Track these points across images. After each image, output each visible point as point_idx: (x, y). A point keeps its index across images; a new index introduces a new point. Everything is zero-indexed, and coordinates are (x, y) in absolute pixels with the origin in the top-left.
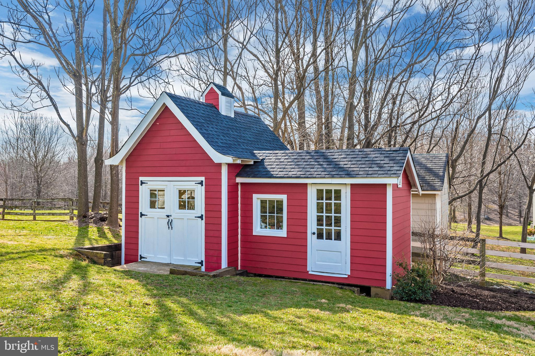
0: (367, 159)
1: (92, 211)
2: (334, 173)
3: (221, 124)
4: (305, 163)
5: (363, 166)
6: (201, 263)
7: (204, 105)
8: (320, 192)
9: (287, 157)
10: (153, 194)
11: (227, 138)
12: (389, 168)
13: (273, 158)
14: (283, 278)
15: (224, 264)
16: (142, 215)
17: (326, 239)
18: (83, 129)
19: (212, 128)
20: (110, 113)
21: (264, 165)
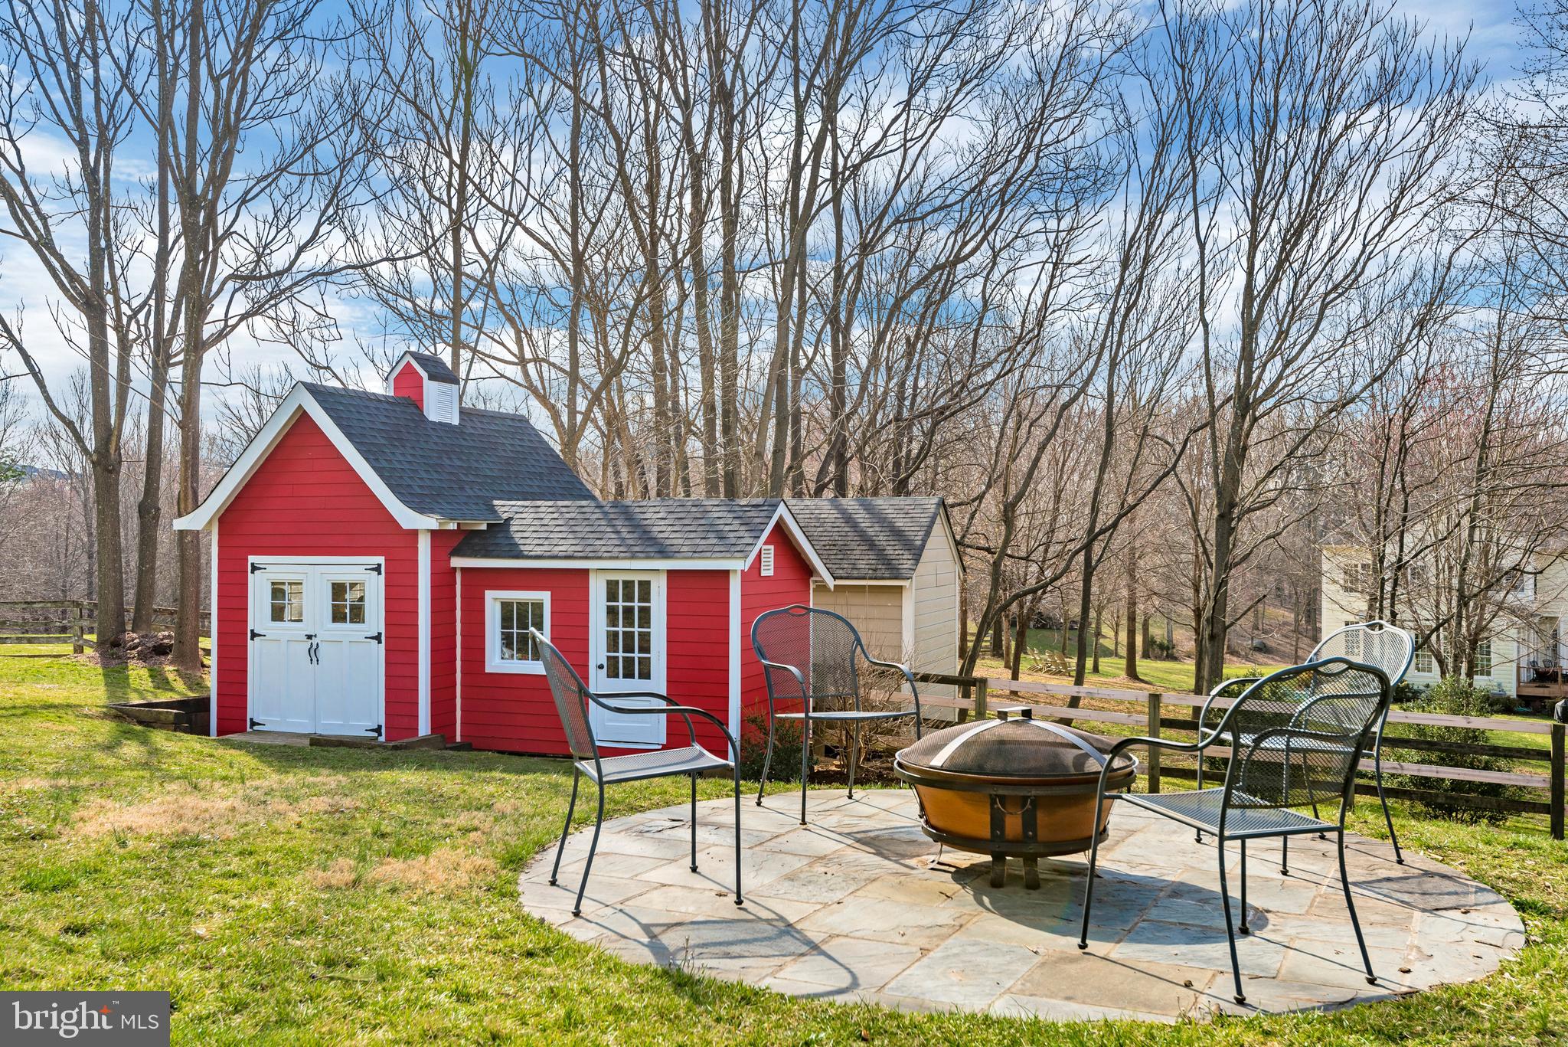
0: (703, 522)
1: (133, 631)
2: (637, 549)
3: (424, 445)
4: (588, 529)
5: (692, 535)
6: (378, 730)
7: (389, 403)
8: (612, 586)
9: (555, 516)
10: (277, 592)
11: (436, 476)
12: (733, 541)
13: (529, 516)
14: (544, 755)
15: (424, 728)
16: (254, 635)
17: (625, 676)
18: (111, 435)
19: (403, 454)
20: (179, 402)
21: (508, 531)
